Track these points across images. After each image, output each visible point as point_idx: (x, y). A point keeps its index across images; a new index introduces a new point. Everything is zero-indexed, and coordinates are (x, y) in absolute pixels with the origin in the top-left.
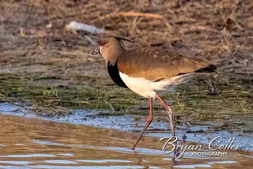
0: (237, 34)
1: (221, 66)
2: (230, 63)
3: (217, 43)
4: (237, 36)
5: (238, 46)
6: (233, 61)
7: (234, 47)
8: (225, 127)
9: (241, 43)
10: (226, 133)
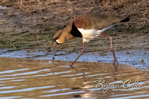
0: (75, 2)
1: (68, 20)
2: (73, 18)
3: (65, 8)
4: (75, 4)
5: (76, 9)
6: (74, 16)
7: (74, 9)
8: (74, 51)
9: (78, 7)
10: (74, 54)
